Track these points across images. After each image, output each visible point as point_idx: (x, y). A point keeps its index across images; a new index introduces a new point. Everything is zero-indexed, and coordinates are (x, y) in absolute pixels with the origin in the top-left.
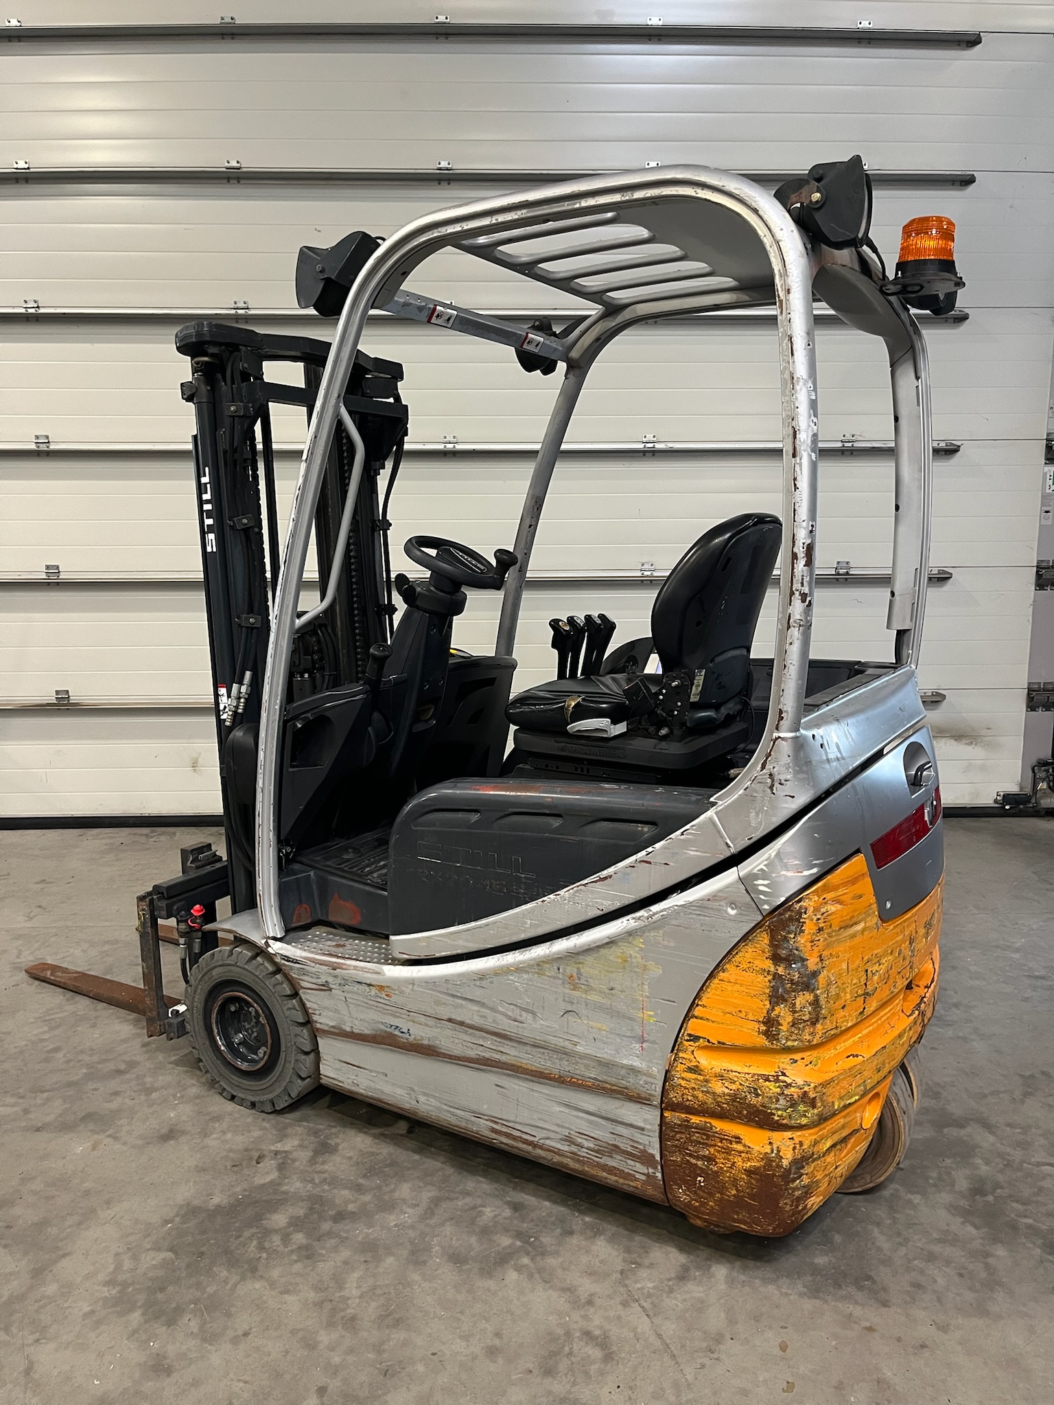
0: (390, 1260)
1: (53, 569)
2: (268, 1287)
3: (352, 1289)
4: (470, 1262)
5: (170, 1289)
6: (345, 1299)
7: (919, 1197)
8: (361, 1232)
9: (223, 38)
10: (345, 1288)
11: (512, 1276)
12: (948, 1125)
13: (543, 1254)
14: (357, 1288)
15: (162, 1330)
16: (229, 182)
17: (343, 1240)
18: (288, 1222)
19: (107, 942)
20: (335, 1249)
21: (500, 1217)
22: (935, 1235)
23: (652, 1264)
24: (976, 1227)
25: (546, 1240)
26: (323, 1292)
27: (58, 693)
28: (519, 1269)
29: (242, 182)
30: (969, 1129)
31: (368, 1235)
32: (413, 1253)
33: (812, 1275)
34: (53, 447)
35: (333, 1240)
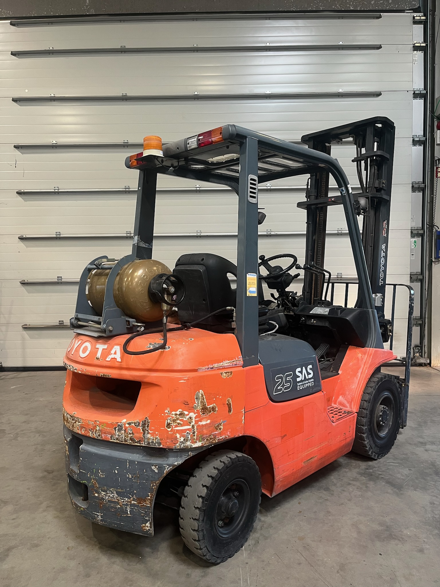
1: (60, 278)
9: (123, 100)
16: (124, 147)
27: (60, 321)
29: (129, 147)
34: (61, 236)
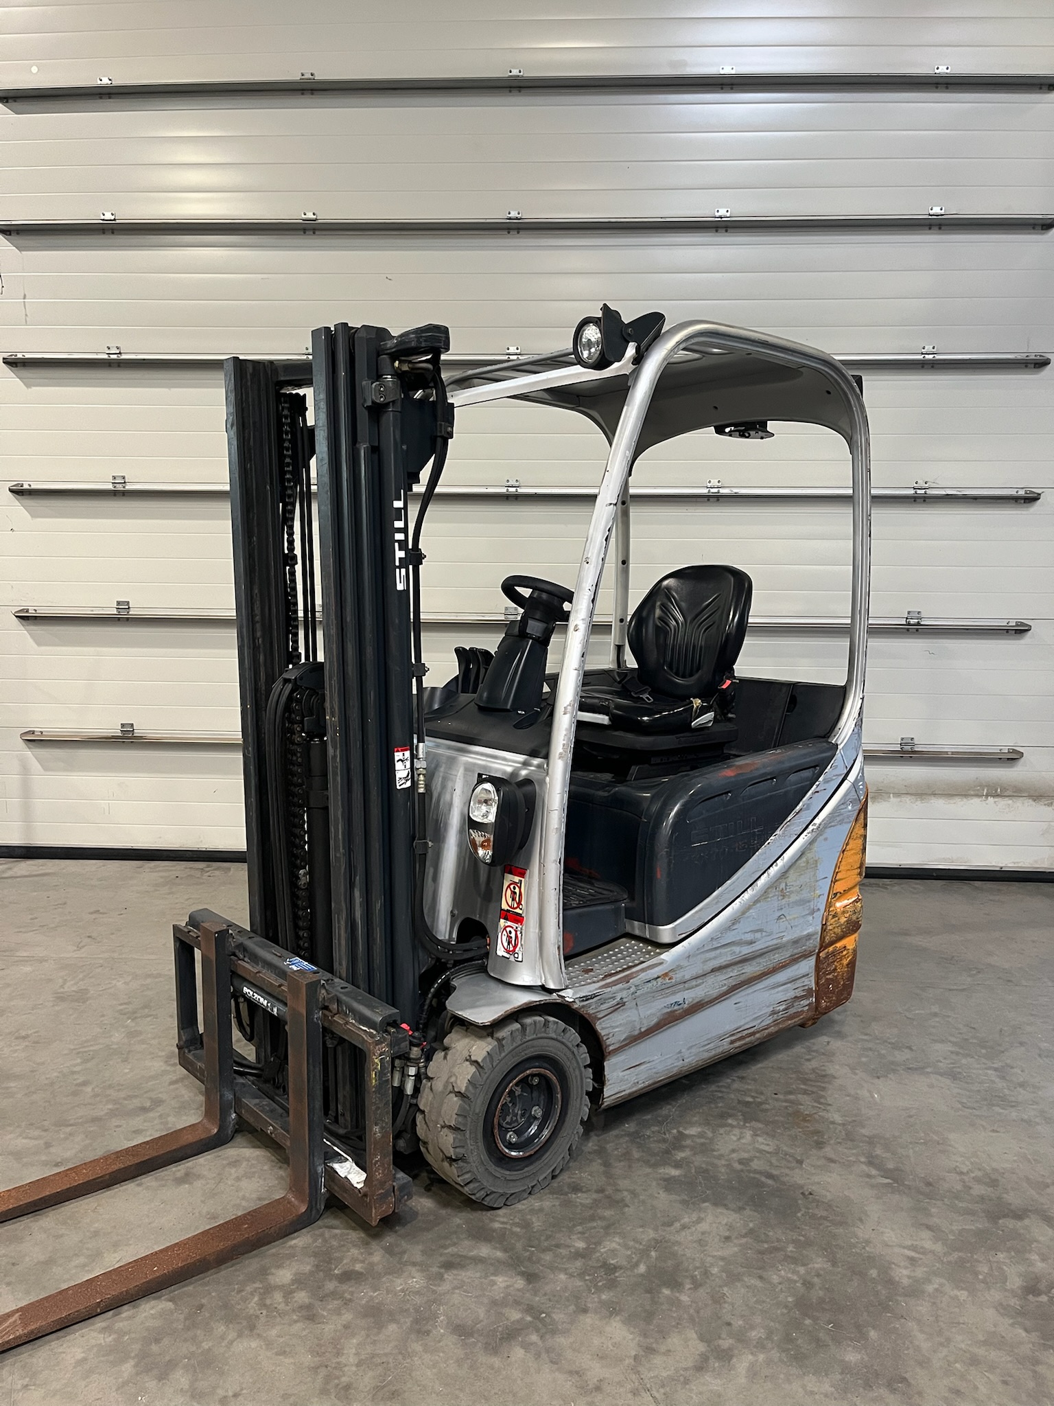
0: (392, 1327)
1: (123, 605)
2: (264, 1347)
3: (350, 1356)
4: (476, 1335)
5: (166, 1341)
6: (339, 1366)
7: (965, 1293)
8: (364, 1294)
9: (303, 94)
10: (343, 1354)
11: (518, 1353)
12: (1005, 1216)
13: (554, 1332)
14: (356, 1354)
15: (152, 1384)
16: (305, 233)
17: (347, 1302)
18: (292, 1280)
19: (149, 976)
20: (338, 1312)
21: (512, 1288)
22: (981, 1338)
23: (669, 1351)
24: (1026, 1330)
25: (558, 1316)
26: (320, 1356)
27: (123, 725)
28: (526, 1346)
29: (317, 233)
30: (1027, 1222)
31: (372, 1298)
32: (416, 1321)
33: (842, 1373)
34: (129, 487)
35: (336, 1302)
